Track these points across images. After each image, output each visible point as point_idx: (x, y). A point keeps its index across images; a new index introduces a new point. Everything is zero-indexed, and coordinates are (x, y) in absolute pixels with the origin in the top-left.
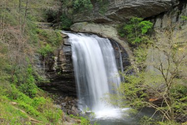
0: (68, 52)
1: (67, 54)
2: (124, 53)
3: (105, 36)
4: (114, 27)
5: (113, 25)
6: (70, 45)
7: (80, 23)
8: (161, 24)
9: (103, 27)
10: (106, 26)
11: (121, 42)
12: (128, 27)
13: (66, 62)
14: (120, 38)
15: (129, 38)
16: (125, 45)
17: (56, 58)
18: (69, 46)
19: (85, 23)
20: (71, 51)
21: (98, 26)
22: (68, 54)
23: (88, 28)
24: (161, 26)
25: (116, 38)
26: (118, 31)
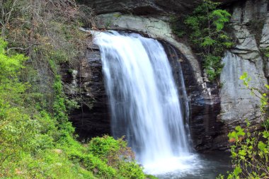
0: (95, 62)
1: (93, 64)
2: (186, 63)
3: (152, 36)
4: (165, 21)
5: (164, 18)
6: (98, 50)
7: (108, 15)
8: (242, 16)
9: (148, 22)
10: (153, 19)
11: (179, 45)
12: (191, 21)
13: (93, 80)
14: (176, 40)
15: (194, 38)
16: (186, 50)
17: (75, 72)
18: (96, 52)
19: (117, 14)
20: (100, 60)
21: (138, 19)
22: (96, 65)
23: (122, 22)
24: (242, 20)
25: (171, 40)
26: (172, 28)
